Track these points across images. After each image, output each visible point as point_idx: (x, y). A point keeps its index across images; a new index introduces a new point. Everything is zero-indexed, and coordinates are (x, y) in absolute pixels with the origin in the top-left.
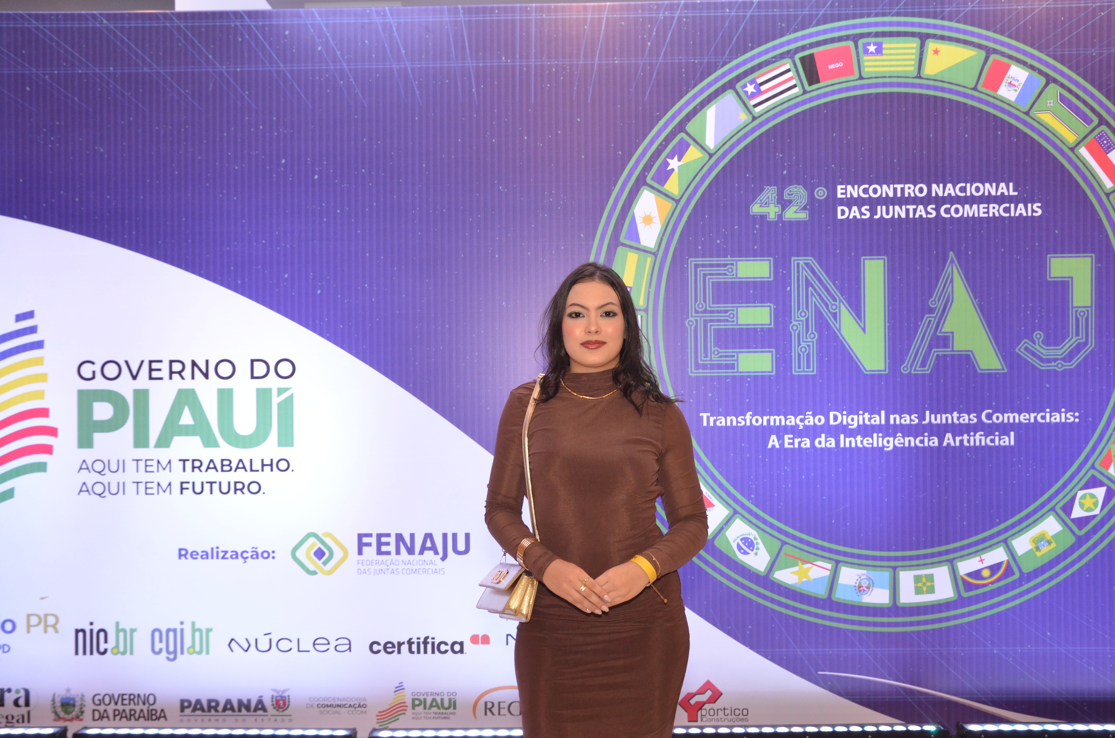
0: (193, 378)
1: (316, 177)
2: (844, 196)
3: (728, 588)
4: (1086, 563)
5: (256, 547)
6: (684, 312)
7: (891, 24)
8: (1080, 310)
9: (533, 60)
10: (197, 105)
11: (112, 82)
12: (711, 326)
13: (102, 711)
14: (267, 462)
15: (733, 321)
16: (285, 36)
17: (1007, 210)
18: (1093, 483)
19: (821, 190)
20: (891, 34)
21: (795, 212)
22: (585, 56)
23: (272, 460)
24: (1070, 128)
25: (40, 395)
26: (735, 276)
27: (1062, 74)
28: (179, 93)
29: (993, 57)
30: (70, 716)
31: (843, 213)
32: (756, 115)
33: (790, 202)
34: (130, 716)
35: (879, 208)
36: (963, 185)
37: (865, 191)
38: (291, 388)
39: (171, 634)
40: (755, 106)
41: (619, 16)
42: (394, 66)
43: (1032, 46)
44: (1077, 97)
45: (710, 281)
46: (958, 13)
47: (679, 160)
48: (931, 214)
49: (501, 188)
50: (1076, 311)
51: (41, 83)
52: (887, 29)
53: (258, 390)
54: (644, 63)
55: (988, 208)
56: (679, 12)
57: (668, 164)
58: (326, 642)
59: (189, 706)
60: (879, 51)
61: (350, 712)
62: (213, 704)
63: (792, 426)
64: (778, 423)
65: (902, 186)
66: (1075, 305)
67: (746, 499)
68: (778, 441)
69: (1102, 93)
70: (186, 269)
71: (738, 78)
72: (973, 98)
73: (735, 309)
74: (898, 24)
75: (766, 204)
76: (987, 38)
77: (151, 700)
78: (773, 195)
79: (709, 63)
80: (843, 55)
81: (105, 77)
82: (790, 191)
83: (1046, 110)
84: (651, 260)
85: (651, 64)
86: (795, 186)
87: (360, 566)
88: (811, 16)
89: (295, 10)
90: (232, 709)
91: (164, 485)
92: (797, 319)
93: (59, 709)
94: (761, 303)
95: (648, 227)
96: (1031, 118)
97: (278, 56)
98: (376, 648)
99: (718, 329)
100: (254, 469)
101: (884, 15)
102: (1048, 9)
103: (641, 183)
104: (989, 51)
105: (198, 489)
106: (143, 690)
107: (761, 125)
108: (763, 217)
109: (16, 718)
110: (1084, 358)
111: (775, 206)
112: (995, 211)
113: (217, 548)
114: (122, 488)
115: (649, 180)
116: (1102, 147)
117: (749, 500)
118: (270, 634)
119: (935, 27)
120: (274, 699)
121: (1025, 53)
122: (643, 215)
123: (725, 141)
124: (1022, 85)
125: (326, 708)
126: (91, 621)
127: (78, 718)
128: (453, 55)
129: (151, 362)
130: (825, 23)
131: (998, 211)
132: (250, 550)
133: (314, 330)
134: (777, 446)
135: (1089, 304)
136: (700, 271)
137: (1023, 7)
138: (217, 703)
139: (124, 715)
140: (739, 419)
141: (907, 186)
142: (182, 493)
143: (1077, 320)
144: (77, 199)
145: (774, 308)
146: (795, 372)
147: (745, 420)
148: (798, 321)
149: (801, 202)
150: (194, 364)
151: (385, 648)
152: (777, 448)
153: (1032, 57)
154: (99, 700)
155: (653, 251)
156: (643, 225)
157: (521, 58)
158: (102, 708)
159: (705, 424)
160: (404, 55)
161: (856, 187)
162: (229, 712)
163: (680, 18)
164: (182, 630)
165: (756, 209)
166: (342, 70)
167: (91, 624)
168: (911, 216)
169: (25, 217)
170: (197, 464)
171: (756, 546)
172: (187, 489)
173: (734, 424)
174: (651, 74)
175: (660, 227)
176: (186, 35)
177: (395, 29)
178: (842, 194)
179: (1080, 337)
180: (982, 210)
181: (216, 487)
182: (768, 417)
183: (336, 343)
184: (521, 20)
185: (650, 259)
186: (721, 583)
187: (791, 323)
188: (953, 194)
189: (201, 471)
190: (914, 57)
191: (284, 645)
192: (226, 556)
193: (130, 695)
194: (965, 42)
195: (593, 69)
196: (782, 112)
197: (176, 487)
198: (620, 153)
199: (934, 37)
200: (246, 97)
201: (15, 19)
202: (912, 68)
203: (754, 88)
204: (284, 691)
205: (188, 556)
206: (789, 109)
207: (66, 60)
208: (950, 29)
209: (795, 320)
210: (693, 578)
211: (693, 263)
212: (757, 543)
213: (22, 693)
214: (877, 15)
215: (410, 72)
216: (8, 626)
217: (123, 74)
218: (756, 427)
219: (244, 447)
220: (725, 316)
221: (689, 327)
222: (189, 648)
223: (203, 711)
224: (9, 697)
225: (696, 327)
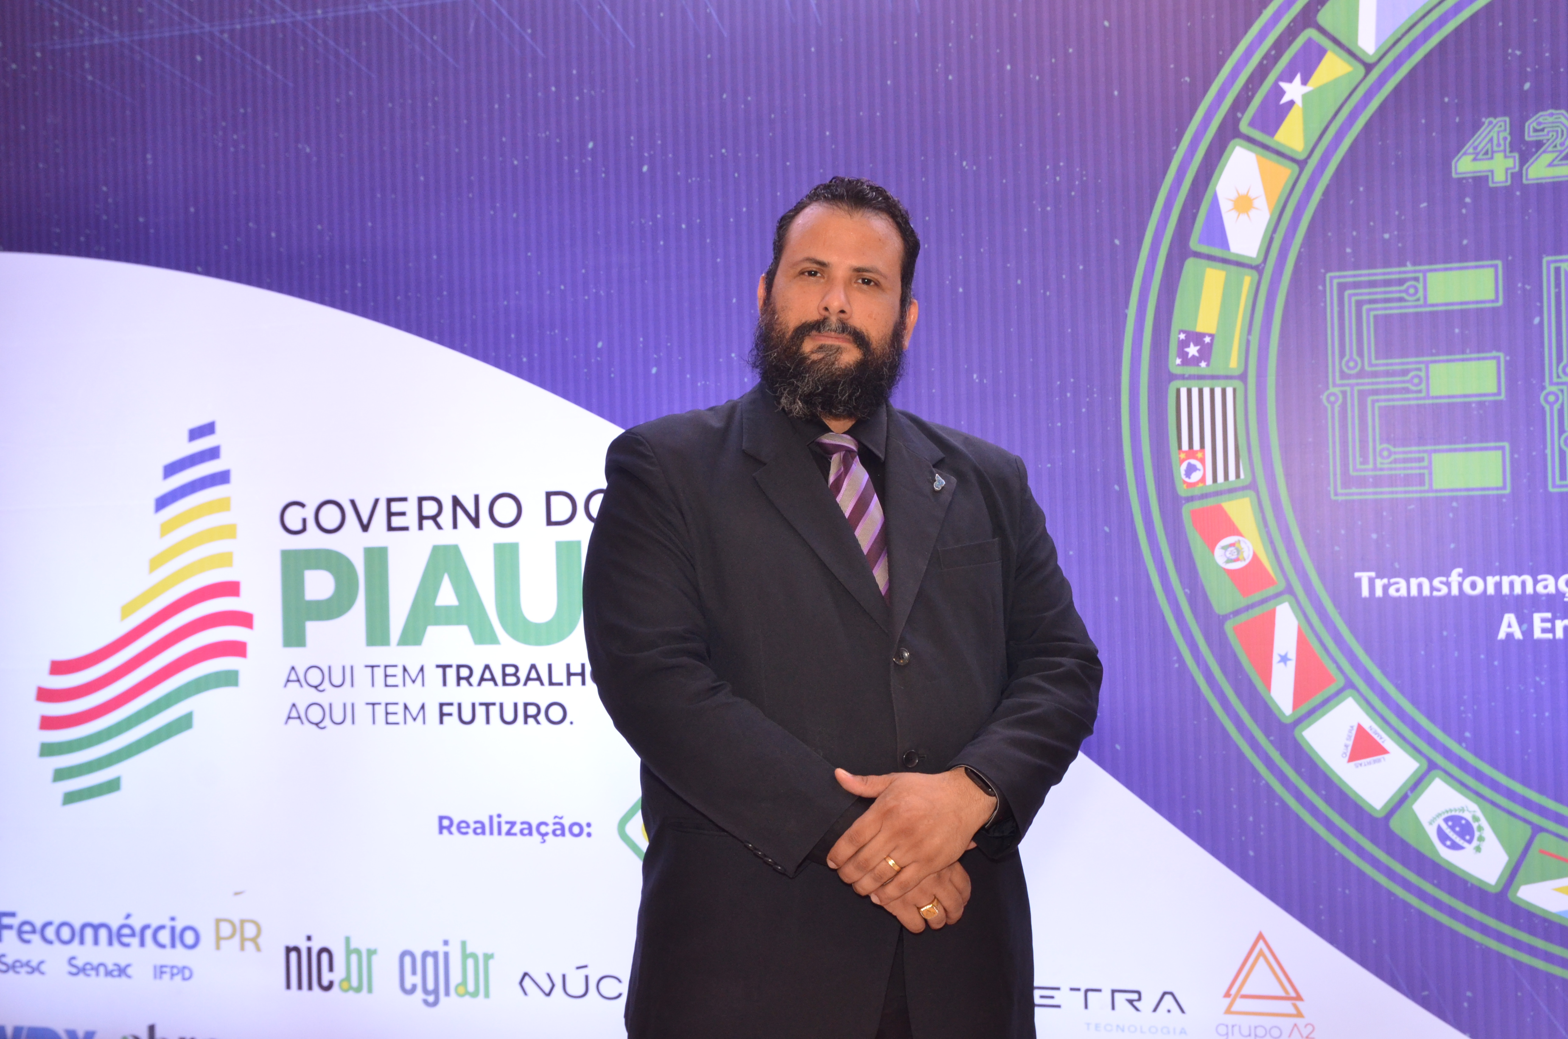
0: (455, 526)
1: (645, 168)
3: (1421, 914)
5: (560, 816)
6: (1319, 378)
10: (451, 60)
11: (320, 34)
12: (1373, 402)
14: (575, 668)
15: (1420, 391)
21: (1550, 165)
25: (225, 559)
28: (423, 42)
33: (1539, 145)
39: (430, 961)
45: (1370, 314)
47: (1305, 82)
49: (964, 163)
51: (217, 47)
53: (559, 545)
57: (1282, 93)
63: (1548, 596)
64: (1518, 590)
67: (1455, 740)
68: (1520, 624)
70: (441, 342)
73: (1423, 366)
75: (1486, 153)
78: (1502, 135)
81: (310, 25)
82: (1539, 124)
84: (1252, 280)
86: (1550, 111)
91: (414, 709)
92: (1555, 380)
94: (1479, 352)
95: (1244, 217)
99: (1389, 408)
100: (554, 680)
103: (1228, 133)
105: (467, 717)
108: (1480, 181)
111: (1506, 157)
113: (499, 816)
114: (350, 713)
115: (1244, 127)
117: (1460, 743)
118: (586, 966)
122: (1234, 195)
123: (1399, 35)
126: (309, 933)
129: (390, 501)
132: (550, 821)
134: (1518, 635)
136: (1350, 296)
140: (1436, 582)
142: (441, 722)
144: (273, 235)
145: (1506, 361)
146: (1554, 486)
147: (1448, 584)
148: (1558, 384)
149: (1560, 146)
150: (456, 502)
152: (1519, 641)
155: (1254, 263)
156: (1234, 214)
159: (1365, 592)
164: (446, 955)
165: (1465, 165)
167: (309, 938)
169: (199, 269)
170: (464, 672)
171: (1477, 834)
172: (450, 715)
173: (1426, 592)
175: (1268, 217)
181: (494, 711)
182: (1497, 578)
185: (1248, 280)
186: (1406, 905)
187: (1543, 388)
189: (470, 684)
191: (609, 988)
192: (513, 831)
197: (433, 713)
198: (1187, 79)
200: (528, 39)
205: (454, 829)
209: (1552, 383)
210: (1347, 892)
211: (1335, 281)
212: (1480, 828)
216: (189, 937)
217: (336, 19)
218: (1471, 598)
219: (538, 643)
220: (1404, 382)
221: (1329, 406)
222: (457, 986)
225: (1344, 405)
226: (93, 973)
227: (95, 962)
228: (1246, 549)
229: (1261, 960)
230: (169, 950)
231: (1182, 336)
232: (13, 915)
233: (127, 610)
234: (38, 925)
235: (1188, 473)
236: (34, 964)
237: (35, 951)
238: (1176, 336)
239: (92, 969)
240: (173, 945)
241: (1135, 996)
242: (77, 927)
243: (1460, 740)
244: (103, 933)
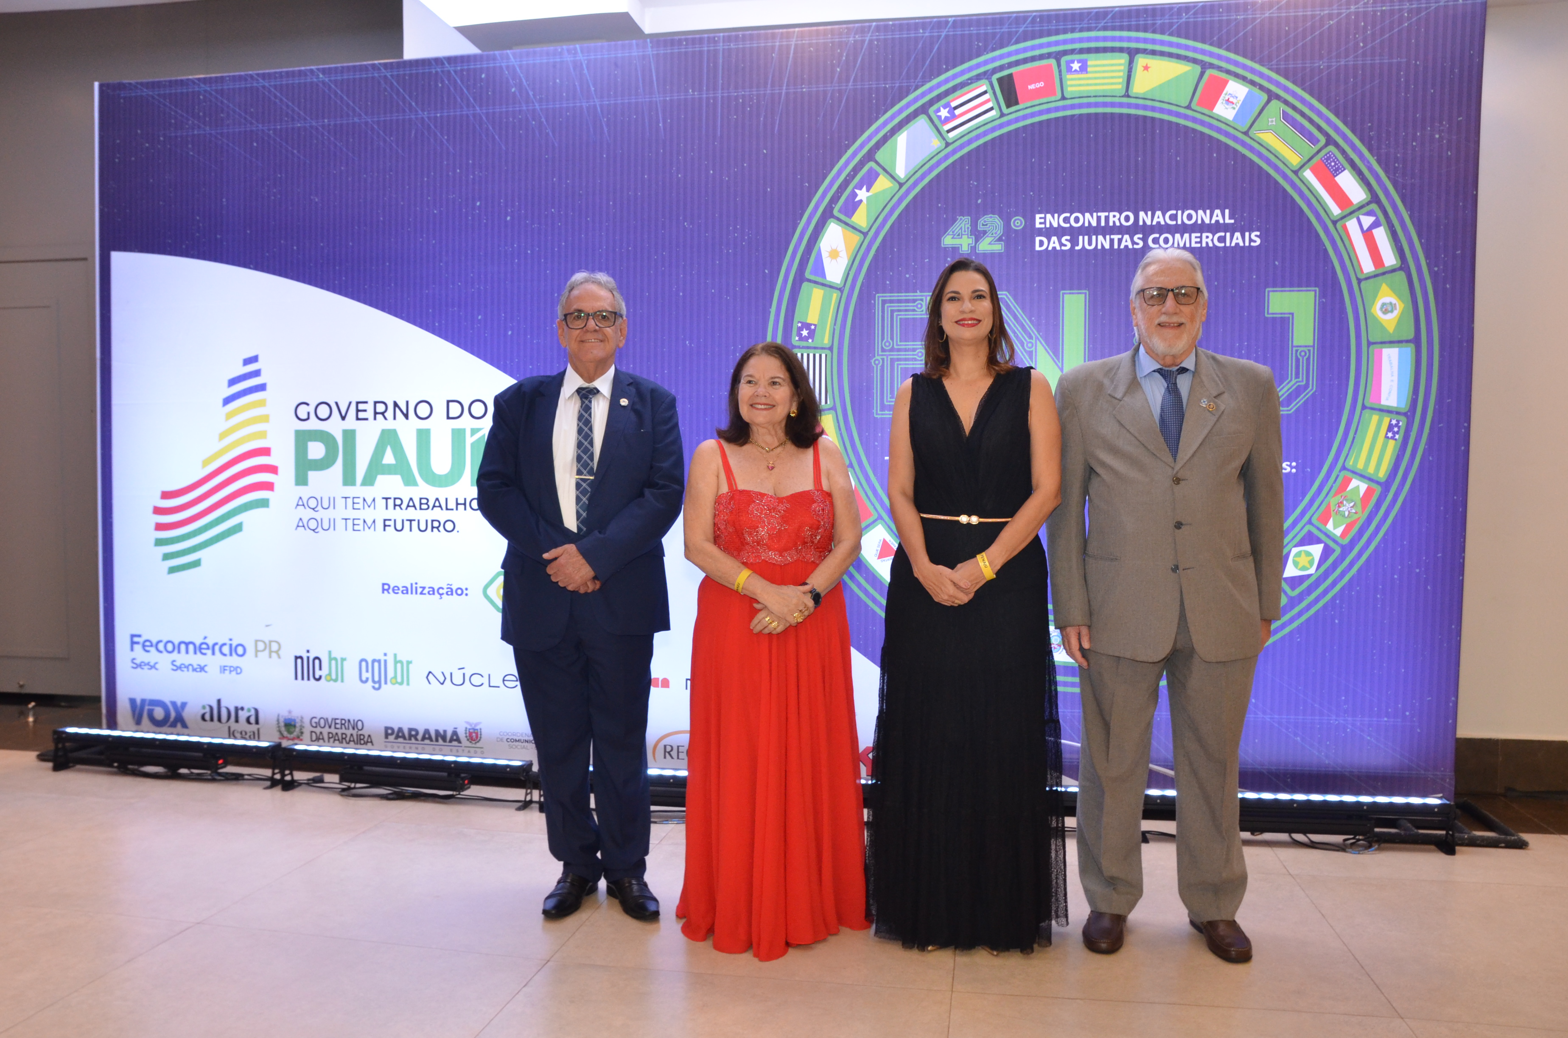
0: (395, 418)
1: (509, 218)
2: (1043, 226)
4: (1298, 626)
5: (450, 584)
6: (870, 351)
7: (1097, 39)
8: (1301, 349)
9: (720, 91)
10: (400, 151)
11: (326, 133)
12: (898, 365)
13: (318, 734)
14: (461, 501)
16: (481, 79)
17: (1222, 239)
18: (1310, 539)
19: (1018, 219)
20: (1097, 50)
21: (990, 244)
22: (773, 85)
23: (465, 499)
24: (1293, 148)
25: (263, 435)
27: (1286, 89)
28: (385, 141)
29: (1209, 72)
30: (292, 736)
31: (1041, 244)
32: (950, 141)
33: (985, 232)
34: (343, 740)
35: (1081, 238)
36: (1174, 212)
37: (1066, 220)
39: (376, 664)
40: (949, 131)
41: (807, 42)
42: (584, 104)
43: (1252, 59)
44: (1303, 114)
46: (1171, 25)
47: (868, 190)
48: (1138, 244)
49: (686, 224)
50: (1297, 351)
51: (266, 138)
52: (1093, 45)
53: (453, 430)
54: (833, 90)
55: (1201, 237)
56: (870, 34)
57: (856, 195)
58: (514, 679)
59: (392, 734)
60: (1084, 69)
62: (413, 733)
65: (1107, 214)
66: (1295, 343)
69: (1330, 110)
70: (390, 313)
71: (932, 102)
72: (1186, 117)
74: (1105, 39)
75: (959, 235)
76: (1203, 52)
77: (360, 726)
79: (900, 88)
80: (1045, 74)
81: (320, 129)
82: (985, 222)
83: (1268, 130)
84: (837, 296)
85: (840, 91)
88: (1010, 33)
89: (491, 53)
90: (430, 739)
91: (369, 522)
93: (283, 729)
95: (834, 261)
96: (1251, 138)
97: (475, 99)
100: (449, 507)
101: (1089, 29)
102: (1270, 18)
103: (827, 215)
104: (1205, 66)
105: (399, 527)
106: (353, 716)
107: (954, 152)
109: (248, 734)
110: (1305, 402)
112: (1209, 240)
113: (416, 583)
114: (333, 524)
115: (836, 212)
116: (1330, 170)
118: (463, 668)
119: (1145, 41)
120: (468, 732)
121: (1245, 67)
122: (829, 249)
124: (1240, 103)
125: (514, 743)
126: (308, 649)
127: (298, 738)
128: (641, 90)
129: (358, 403)
130: (1025, 40)
131: (1212, 240)
132: (445, 587)
135: (1312, 344)
137: (1242, 17)
138: (417, 732)
139: (337, 738)
141: (1112, 214)
142: (384, 530)
143: (1297, 360)
144: (295, 248)
149: (996, 233)
150: (396, 405)
153: (1253, 71)
154: (316, 723)
155: (839, 287)
156: (829, 259)
157: (708, 90)
158: (318, 730)
160: (593, 93)
161: (1056, 215)
162: (427, 742)
163: (871, 41)
164: (385, 661)
165: (948, 241)
166: (534, 110)
167: (308, 651)
168: (1116, 246)
169: (252, 266)
170: (398, 502)
172: (389, 526)
174: (840, 102)
175: (846, 262)
176: (392, 84)
177: (585, 66)
178: (1041, 223)
179: (1300, 379)
180: (1194, 240)
181: (415, 524)
184: (708, 51)
185: (835, 295)
188: (1163, 223)
189: (401, 509)
190: (1123, 74)
191: (476, 680)
192: (424, 592)
193: (342, 719)
194: (1178, 57)
195: (780, 98)
196: (978, 137)
197: (380, 524)
198: (807, 184)
199: (1144, 51)
200: (445, 142)
201: (246, 80)
202: (1120, 87)
203: (948, 112)
204: (477, 724)
205: (391, 591)
206: (985, 134)
207: (287, 115)
208: (1162, 43)
211: (881, 299)
213: (253, 712)
214: (1081, 30)
215: (599, 109)
216: (240, 650)
217: (335, 125)
219: (440, 486)
220: (913, 355)
221: (875, 366)
222: (392, 678)
223: (404, 738)
224: (243, 715)
225: (883, 366)
226: (185, 669)
227: (187, 664)
230: (228, 657)
231: (800, 325)
232: (139, 636)
233: (205, 463)
234: (154, 642)
236: (152, 664)
237: (152, 656)
239: (185, 667)
240: (231, 655)
242: (176, 643)
244: (191, 647)
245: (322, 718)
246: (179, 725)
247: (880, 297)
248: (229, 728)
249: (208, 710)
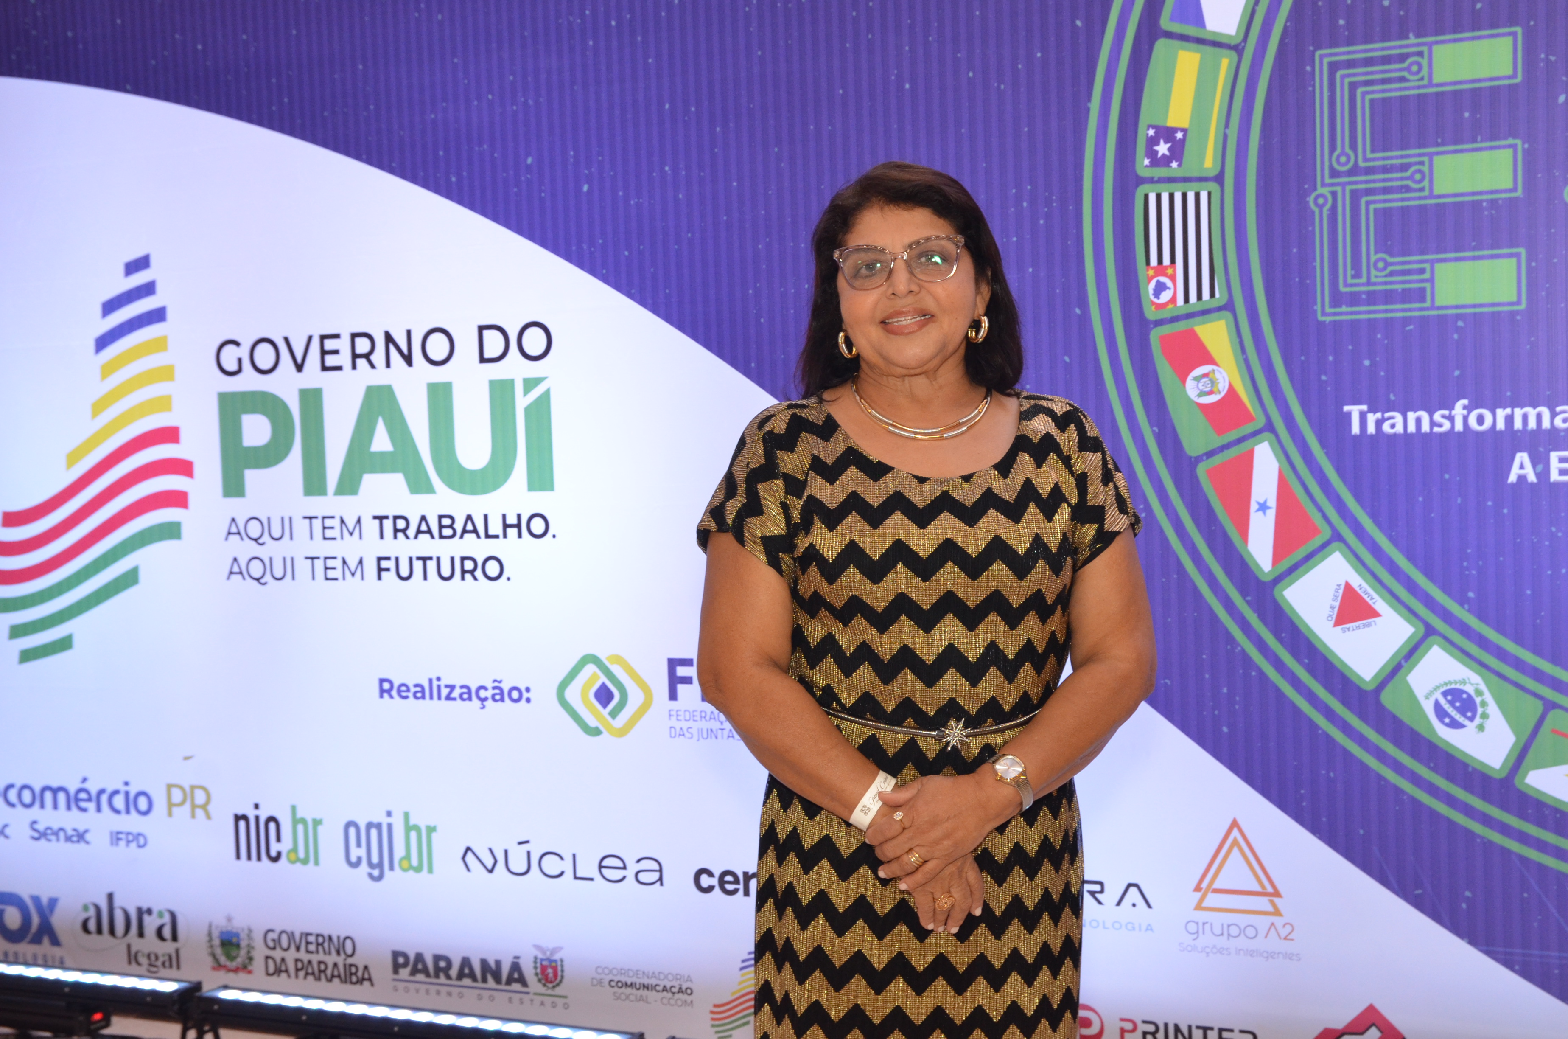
0: (388, 365)
3: (1414, 801)
5: (499, 679)
6: (1305, 174)
12: (1368, 203)
13: (278, 960)
14: (512, 520)
15: (1422, 189)
23: (519, 516)
25: (163, 404)
26: (1425, 82)
30: (234, 963)
34: (319, 974)
38: (545, 378)
39: (374, 832)
45: (1365, 98)
53: (493, 384)
58: (620, 865)
59: (405, 965)
61: (665, 1001)
62: (442, 964)
63: (1566, 430)
64: (1532, 424)
67: (1456, 601)
68: (1534, 465)
70: (369, 162)
73: (1426, 159)
77: (349, 950)
84: (1230, 63)
87: (674, 722)
90: (472, 976)
91: (353, 563)
93: (219, 951)
94: (1491, 140)
98: (705, 881)
99: (1385, 210)
100: (491, 533)
105: (405, 572)
106: (337, 930)
109: (161, 959)
113: (439, 679)
114: (290, 568)
117: (1462, 604)
118: (527, 842)
120: (538, 965)
125: (623, 990)
126: (257, 801)
127: (245, 968)
132: (490, 685)
133: (580, 265)
134: (1532, 478)
136: (1343, 77)
138: (449, 963)
139: (310, 971)
140: (1437, 416)
142: (379, 578)
145: (1524, 150)
147: (1451, 419)
150: (389, 338)
151: (722, 882)
152: (1532, 484)
154: (274, 940)
155: (1233, 42)
158: (278, 954)
159: (1356, 429)
162: (467, 982)
164: (390, 826)
167: (257, 806)
169: (130, 88)
170: (401, 524)
171: (1480, 710)
172: (388, 570)
173: (1426, 427)
181: (431, 565)
182: (1508, 411)
183: (618, 287)
185: (1226, 62)
186: (1398, 791)
189: (407, 537)
191: (551, 865)
192: (453, 695)
193: (318, 935)
197: (371, 567)
204: (555, 950)
205: (394, 693)
210: (1332, 775)
211: (1326, 60)
212: (1484, 704)
213: (167, 919)
216: (143, 803)
218: (1478, 434)
219: (474, 492)
220: (1402, 179)
221: (1317, 210)
222: (401, 860)
223: (428, 975)
224: (151, 924)
225: (1334, 208)
226: (53, 838)
227: (55, 827)
228: (1221, 380)
229: (1236, 851)
230: (123, 816)
231: (1151, 132)
233: (73, 458)
235: (1157, 294)
238: (1145, 132)
239: (53, 834)
240: (128, 812)
241: (1097, 888)
242: (37, 789)
243: (1462, 601)
244: (61, 796)
245: (283, 932)
246: (46, 940)
247: (1324, 57)
248: (129, 947)
249: (92, 912)
